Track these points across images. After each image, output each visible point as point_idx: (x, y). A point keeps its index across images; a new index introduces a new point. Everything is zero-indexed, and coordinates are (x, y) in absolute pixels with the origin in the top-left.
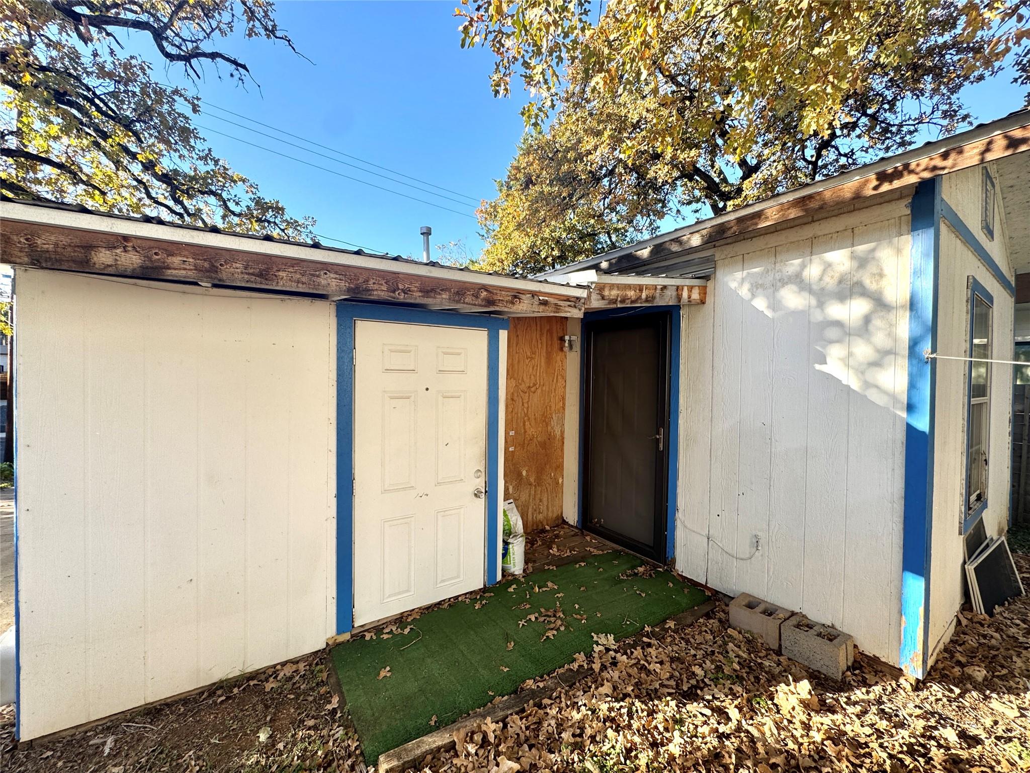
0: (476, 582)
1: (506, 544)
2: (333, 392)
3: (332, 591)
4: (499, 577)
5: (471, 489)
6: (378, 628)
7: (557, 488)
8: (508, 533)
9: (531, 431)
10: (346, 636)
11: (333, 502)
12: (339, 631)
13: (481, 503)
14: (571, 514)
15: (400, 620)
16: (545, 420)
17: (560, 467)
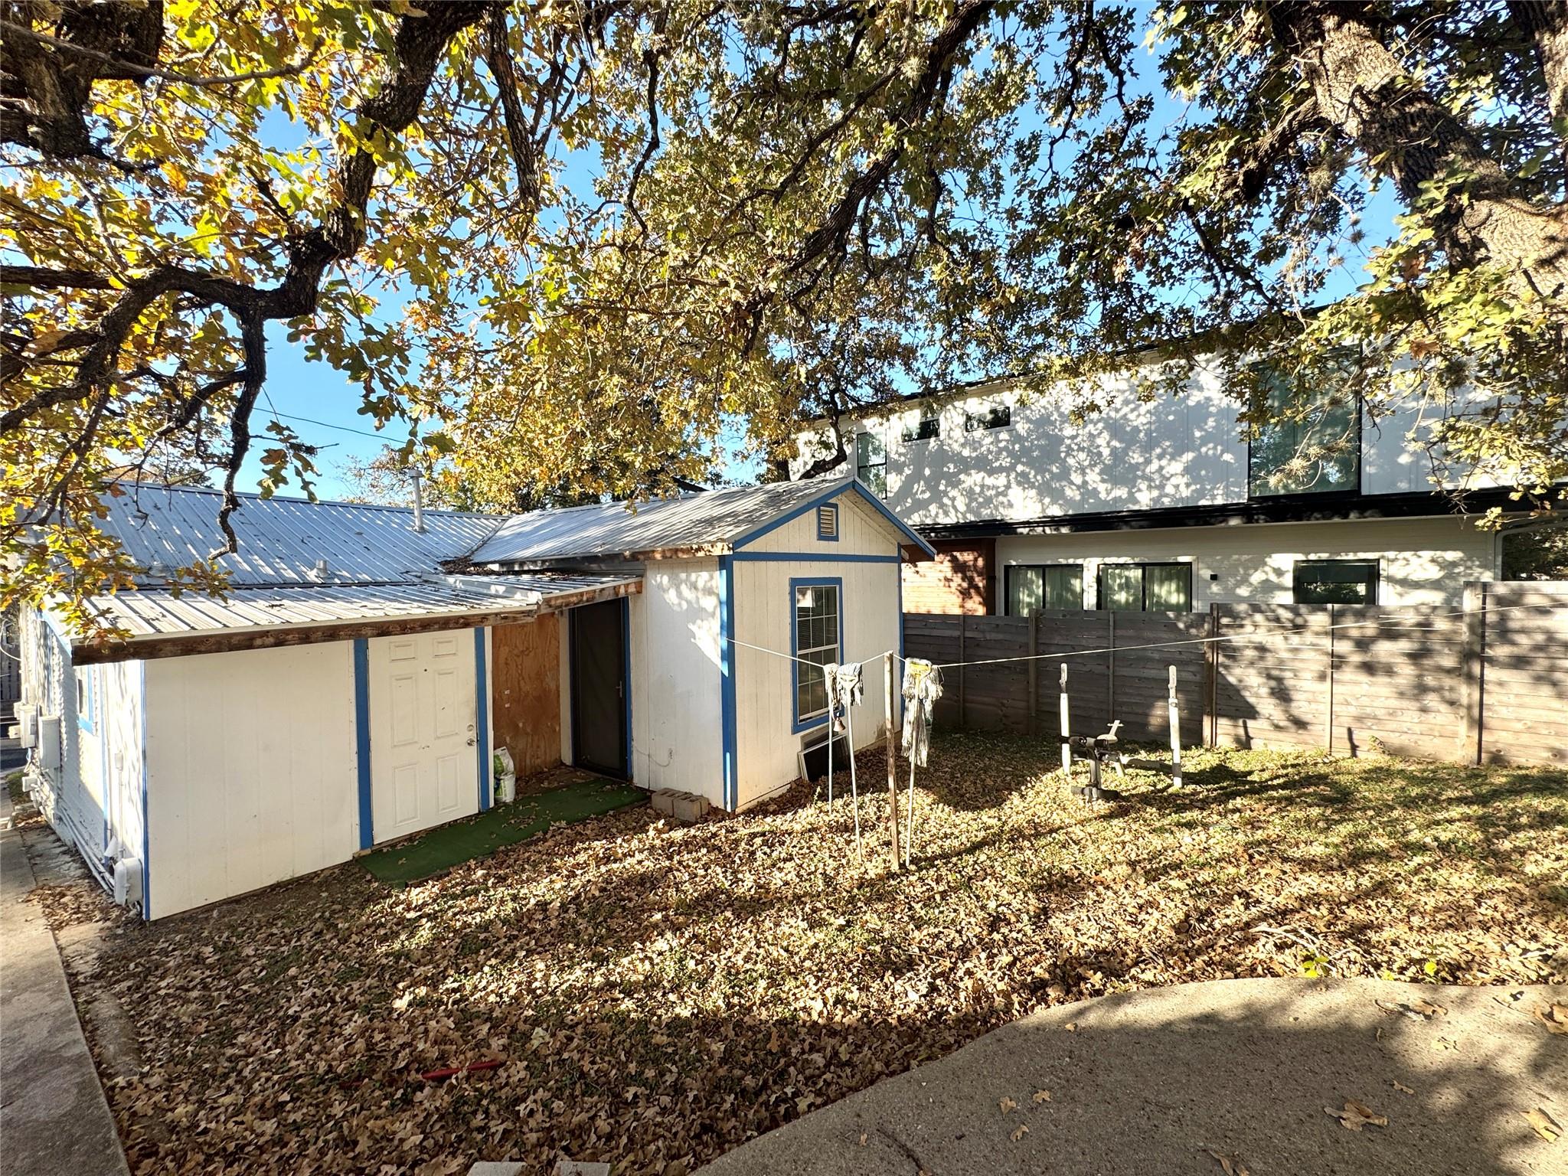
0: (473, 808)
1: (498, 781)
2: (352, 681)
3: (356, 819)
4: (492, 804)
5: (466, 739)
6: (393, 844)
7: (555, 734)
8: (499, 773)
9: (526, 687)
10: (368, 851)
11: (355, 758)
12: (363, 848)
13: (474, 750)
14: (567, 757)
15: (411, 838)
16: (540, 676)
17: (556, 717)
